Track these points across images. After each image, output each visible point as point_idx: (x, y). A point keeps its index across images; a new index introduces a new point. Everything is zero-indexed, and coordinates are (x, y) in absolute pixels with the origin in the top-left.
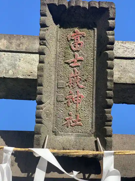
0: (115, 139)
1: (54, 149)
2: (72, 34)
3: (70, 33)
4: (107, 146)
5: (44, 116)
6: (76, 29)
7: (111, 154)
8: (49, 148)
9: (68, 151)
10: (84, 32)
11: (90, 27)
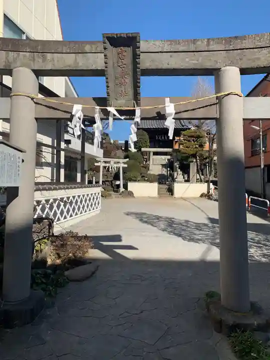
0: (142, 102)
1: (116, 107)
2: (120, 50)
3: (119, 49)
4: (138, 105)
5: (110, 92)
6: (122, 48)
7: (138, 109)
8: (113, 107)
9: (121, 108)
10: (126, 49)
11: (129, 46)
